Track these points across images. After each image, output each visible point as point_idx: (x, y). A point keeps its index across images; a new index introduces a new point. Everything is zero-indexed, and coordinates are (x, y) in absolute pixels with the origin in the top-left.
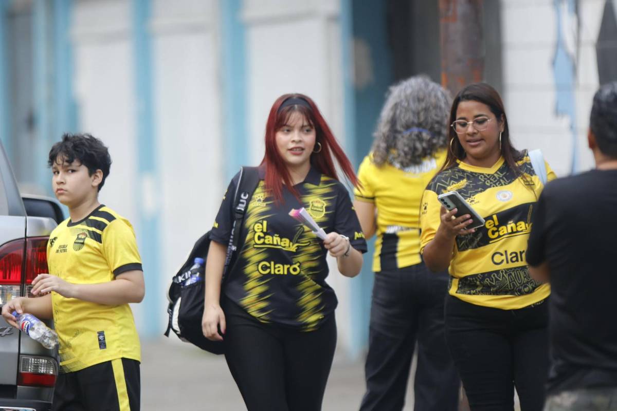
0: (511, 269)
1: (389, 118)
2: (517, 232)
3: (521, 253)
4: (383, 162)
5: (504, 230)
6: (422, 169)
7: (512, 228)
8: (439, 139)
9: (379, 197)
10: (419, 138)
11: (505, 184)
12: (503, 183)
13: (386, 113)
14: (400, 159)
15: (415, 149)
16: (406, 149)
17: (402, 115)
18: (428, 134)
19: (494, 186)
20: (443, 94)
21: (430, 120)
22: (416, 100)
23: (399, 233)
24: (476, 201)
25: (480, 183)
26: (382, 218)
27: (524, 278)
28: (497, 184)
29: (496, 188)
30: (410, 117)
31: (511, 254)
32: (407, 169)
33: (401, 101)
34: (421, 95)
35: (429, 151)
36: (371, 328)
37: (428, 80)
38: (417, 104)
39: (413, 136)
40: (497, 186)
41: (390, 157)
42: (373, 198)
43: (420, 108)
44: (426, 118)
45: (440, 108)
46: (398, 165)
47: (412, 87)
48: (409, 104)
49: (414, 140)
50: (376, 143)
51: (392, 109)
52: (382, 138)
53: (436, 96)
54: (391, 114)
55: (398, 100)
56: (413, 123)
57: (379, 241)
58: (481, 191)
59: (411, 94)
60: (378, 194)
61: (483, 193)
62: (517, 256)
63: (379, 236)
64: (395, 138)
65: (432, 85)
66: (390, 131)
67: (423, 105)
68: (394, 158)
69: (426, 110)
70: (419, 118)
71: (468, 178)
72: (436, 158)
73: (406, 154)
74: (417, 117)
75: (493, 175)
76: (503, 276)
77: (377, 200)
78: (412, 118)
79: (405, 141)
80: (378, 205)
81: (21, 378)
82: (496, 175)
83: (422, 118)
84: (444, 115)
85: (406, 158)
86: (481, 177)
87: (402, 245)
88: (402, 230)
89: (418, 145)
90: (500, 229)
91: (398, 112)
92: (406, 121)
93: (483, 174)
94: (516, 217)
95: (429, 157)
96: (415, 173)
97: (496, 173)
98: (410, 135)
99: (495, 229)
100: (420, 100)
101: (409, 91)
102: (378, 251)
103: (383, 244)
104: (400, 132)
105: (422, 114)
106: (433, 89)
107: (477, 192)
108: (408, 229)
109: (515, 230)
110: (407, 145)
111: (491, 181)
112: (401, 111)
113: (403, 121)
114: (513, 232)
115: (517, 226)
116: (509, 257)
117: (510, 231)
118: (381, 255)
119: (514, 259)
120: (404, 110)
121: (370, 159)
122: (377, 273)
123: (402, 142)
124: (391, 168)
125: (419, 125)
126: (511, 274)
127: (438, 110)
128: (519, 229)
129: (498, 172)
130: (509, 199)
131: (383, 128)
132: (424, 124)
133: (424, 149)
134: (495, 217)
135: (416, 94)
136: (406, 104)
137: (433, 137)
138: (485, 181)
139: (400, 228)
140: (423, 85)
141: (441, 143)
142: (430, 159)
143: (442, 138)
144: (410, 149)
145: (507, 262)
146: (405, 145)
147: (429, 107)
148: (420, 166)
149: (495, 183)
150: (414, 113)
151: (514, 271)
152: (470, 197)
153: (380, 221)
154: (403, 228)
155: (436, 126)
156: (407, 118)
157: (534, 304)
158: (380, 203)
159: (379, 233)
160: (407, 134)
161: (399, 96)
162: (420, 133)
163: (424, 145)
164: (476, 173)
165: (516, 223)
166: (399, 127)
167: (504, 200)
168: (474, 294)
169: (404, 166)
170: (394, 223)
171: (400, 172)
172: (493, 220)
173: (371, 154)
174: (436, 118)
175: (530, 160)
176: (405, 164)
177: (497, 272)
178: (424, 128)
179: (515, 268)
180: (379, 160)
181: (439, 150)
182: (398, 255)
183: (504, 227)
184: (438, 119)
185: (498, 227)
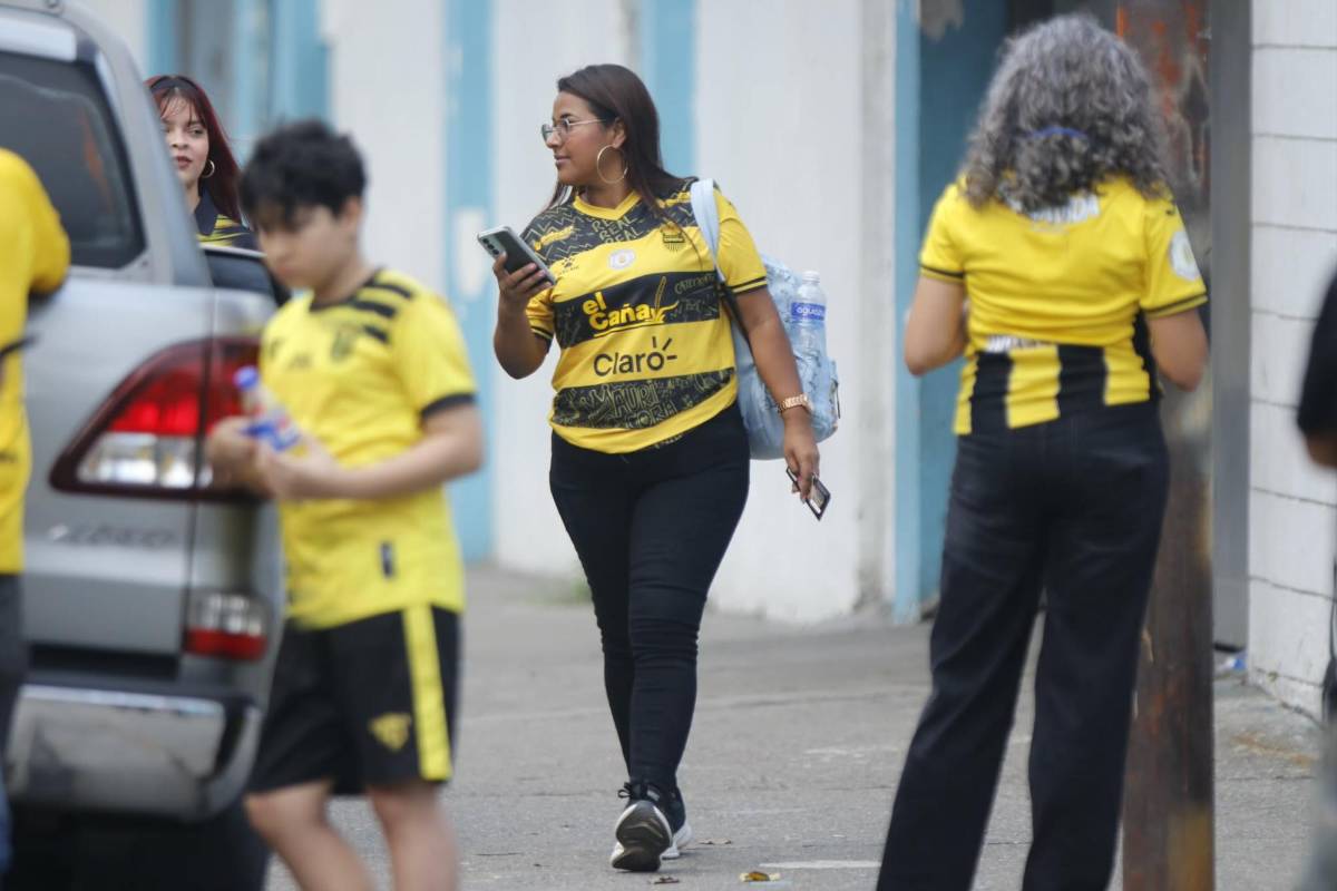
0: (619, 383)
1: (1005, 102)
2: (637, 321)
3: (638, 358)
4: (985, 197)
5: (617, 317)
6: (1066, 214)
7: (627, 315)
8: (1105, 154)
9: (974, 272)
10: (1065, 149)
11: (631, 238)
12: (628, 237)
13: (998, 91)
14: (1021, 193)
15: (1055, 172)
16: (1036, 171)
17: (1032, 98)
18: (1084, 142)
19: (609, 242)
20: (1122, 56)
21: (1088, 111)
22: (1063, 65)
23: (1014, 353)
24: (574, 264)
25: (592, 234)
26: (979, 320)
27: (642, 399)
28: (617, 238)
29: (612, 244)
30: (1047, 102)
31: (623, 358)
32: (1035, 215)
33: (1031, 67)
34: (1074, 55)
35: (1084, 179)
36: (946, 557)
37: (1093, 25)
38: (1063, 74)
39: (1053, 145)
40: (615, 241)
41: (1001, 187)
42: (961, 275)
43: (1069, 85)
44: (1081, 107)
45: (1113, 86)
46: (1017, 206)
47: (1056, 36)
48: (1046, 74)
49: (1054, 153)
50: (973, 154)
51: (1011, 81)
52: (987, 144)
53: (1106, 61)
54: (1009, 93)
55: (1025, 64)
56: (1053, 117)
57: (970, 369)
58: (587, 249)
59: (1052, 52)
60: (972, 265)
61: (591, 252)
62: (630, 363)
63: (970, 358)
64: (1013, 145)
65: (1100, 34)
66: (1003, 129)
67: (1077, 77)
68: (1010, 190)
69: (1082, 88)
70: (1066, 106)
71: (577, 225)
72: (1098, 194)
73: (1035, 181)
74: (1061, 103)
75: (615, 223)
76: (607, 394)
77: (970, 279)
78: (1051, 105)
79: (1035, 153)
80: (971, 289)
81: (192, 639)
82: (620, 223)
83: (1073, 107)
84: (1119, 101)
85: (1035, 192)
86: (596, 225)
87: (1019, 378)
88: (1020, 345)
89: (1062, 165)
90: (611, 315)
91: (1023, 90)
92: (1039, 111)
93: (599, 220)
94: (635, 297)
95: (1083, 191)
96: (1052, 223)
97: (621, 219)
98: (1046, 142)
99: (602, 315)
100: (1069, 67)
101: (1049, 46)
102: (967, 390)
103: (978, 374)
104: (1025, 134)
105: (1072, 97)
106: (1100, 46)
107: (580, 250)
108: (1033, 343)
109: (632, 319)
110: (1039, 164)
111: (609, 233)
112: (1029, 89)
113: (1033, 110)
114: (629, 322)
115: (636, 312)
116: (619, 363)
117: (624, 320)
118: (973, 400)
119: (626, 367)
120: (1034, 86)
121: (959, 188)
122: (963, 438)
123: (1028, 156)
124: (1001, 211)
125: (1066, 121)
126: (618, 393)
127: (1107, 92)
128: (640, 317)
129: (625, 218)
130: (627, 265)
131: (989, 123)
132: (1076, 120)
133: (1074, 174)
134: (599, 296)
135: (1063, 51)
136: (1040, 75)
137: (1094, 150)
138: (600, 231)
139: (1015, 342)
140: (1079, 35)
141: (1110, 161)
142: (1087, 197)
143: (1112, 152)
144: (1044, 170)
145: (615, 372)
146: (1034, 162)
147: (1089, 82)
148: (1064, 209)
149: (613, 237)
150: (1056, 93)
151: (623, 388)
152: (567, 256)
153: (975, 326)
154: (1023, 342)
155: (1101, 124)
156: (1041, 103)
157: (659, 443)
158: (976, 287)
159: (970, 350)
160: (1039, 138)
161: (1028, 56)
162: (1067, 138)
163: (1076, 164)
164: (591, 217)
165: (634, 307)
166: (1023, 124)
167: (618, 268)
168: (568, 425)
169: (1030, 207)
170: (1003, 328)
171: (1022, 220)
172: (596, 300)
173: (962, 179)
174: (1100, 107)
175: (689, 199)
176: (1032, 204)
177: (598, 387)
178: (1077, 128)
179: (627, 383)
180: (976, 190)
181: (1106, 176)
182: (1010, 399)
183: (617, 313)
184: (1106, 109)
185: (606, 312)
